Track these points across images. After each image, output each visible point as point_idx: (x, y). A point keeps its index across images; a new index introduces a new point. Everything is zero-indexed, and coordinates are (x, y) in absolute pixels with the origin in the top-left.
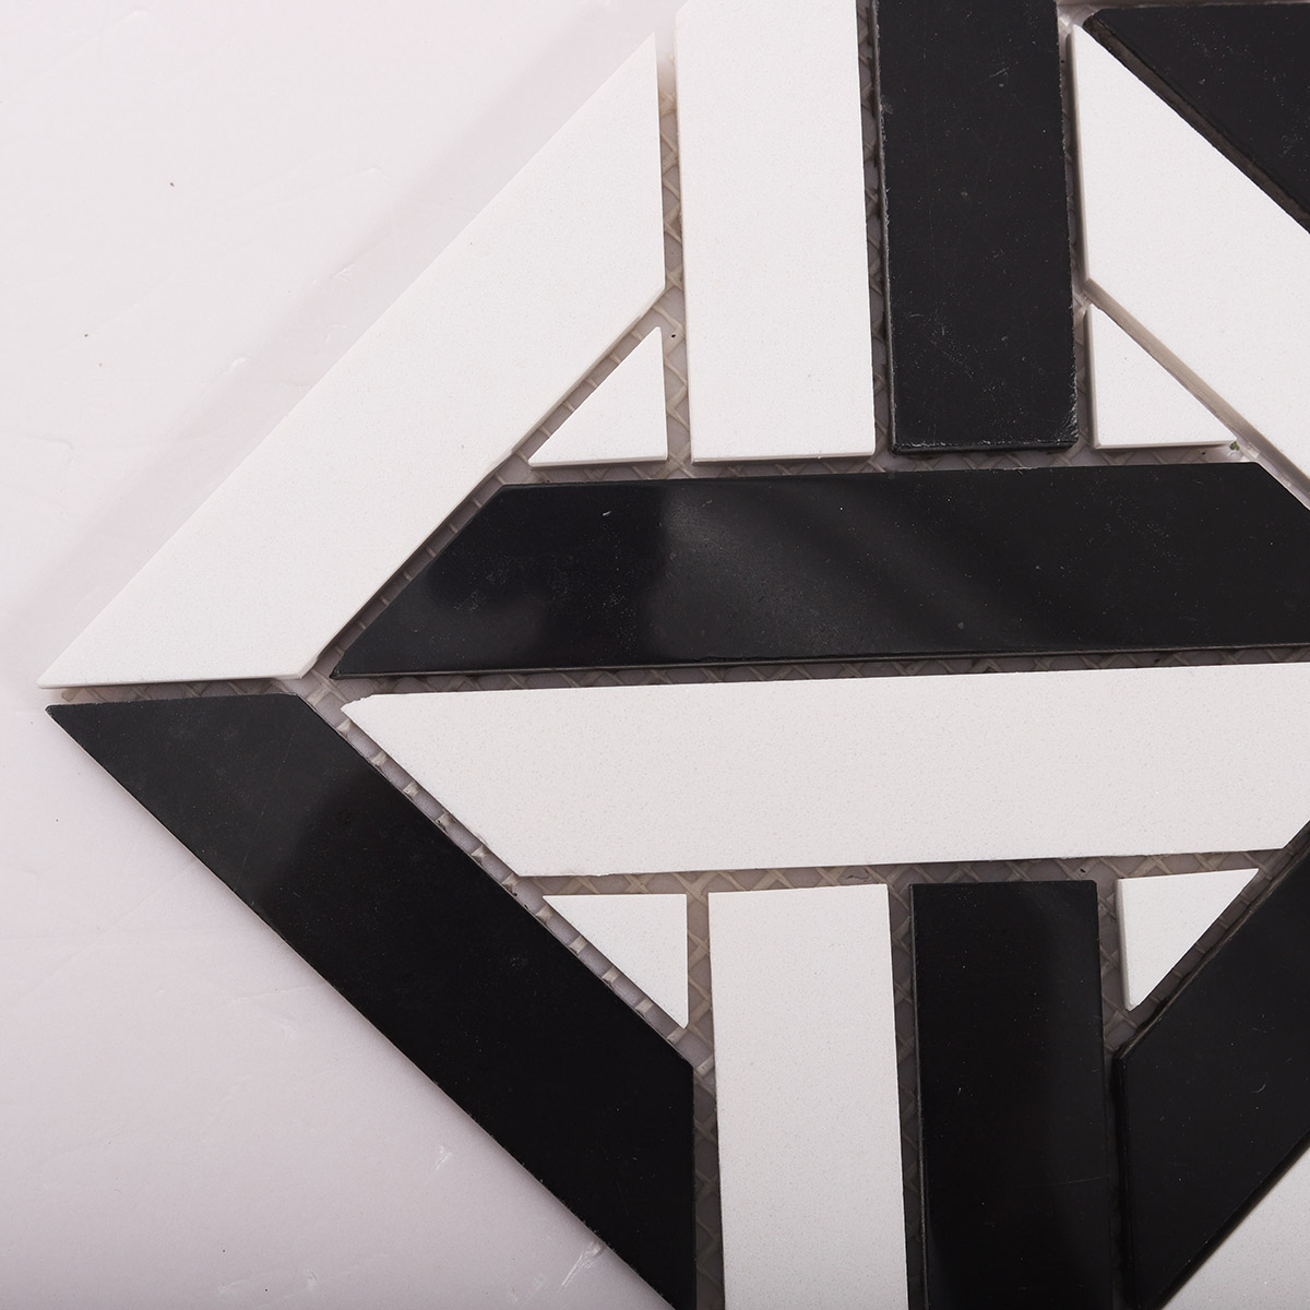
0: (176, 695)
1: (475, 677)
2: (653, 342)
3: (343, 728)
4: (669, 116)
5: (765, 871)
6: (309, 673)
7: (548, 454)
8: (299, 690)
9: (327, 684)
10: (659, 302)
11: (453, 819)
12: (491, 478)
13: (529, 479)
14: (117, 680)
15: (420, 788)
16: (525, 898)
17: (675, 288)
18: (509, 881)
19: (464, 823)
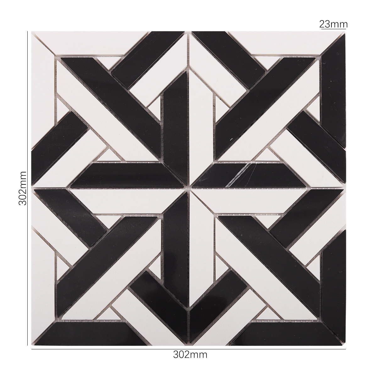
0: (45, 333)
1: (71, 305)
2: (58, 258)
3: (63, 321)
4: (39, 234)
5: (115, 298)
6: (56, 319)
7: (59, 277)
8: (56, 322)
9: (58, 319)
10: (55, 253)
11: (82, 320)
12: (55, 285)
13: (59, 282)
14: (37, 338)
15: (76, 320)
16: (95, 321)
17: (55, 251)
18: (92, 321)
19: (83, 319)
